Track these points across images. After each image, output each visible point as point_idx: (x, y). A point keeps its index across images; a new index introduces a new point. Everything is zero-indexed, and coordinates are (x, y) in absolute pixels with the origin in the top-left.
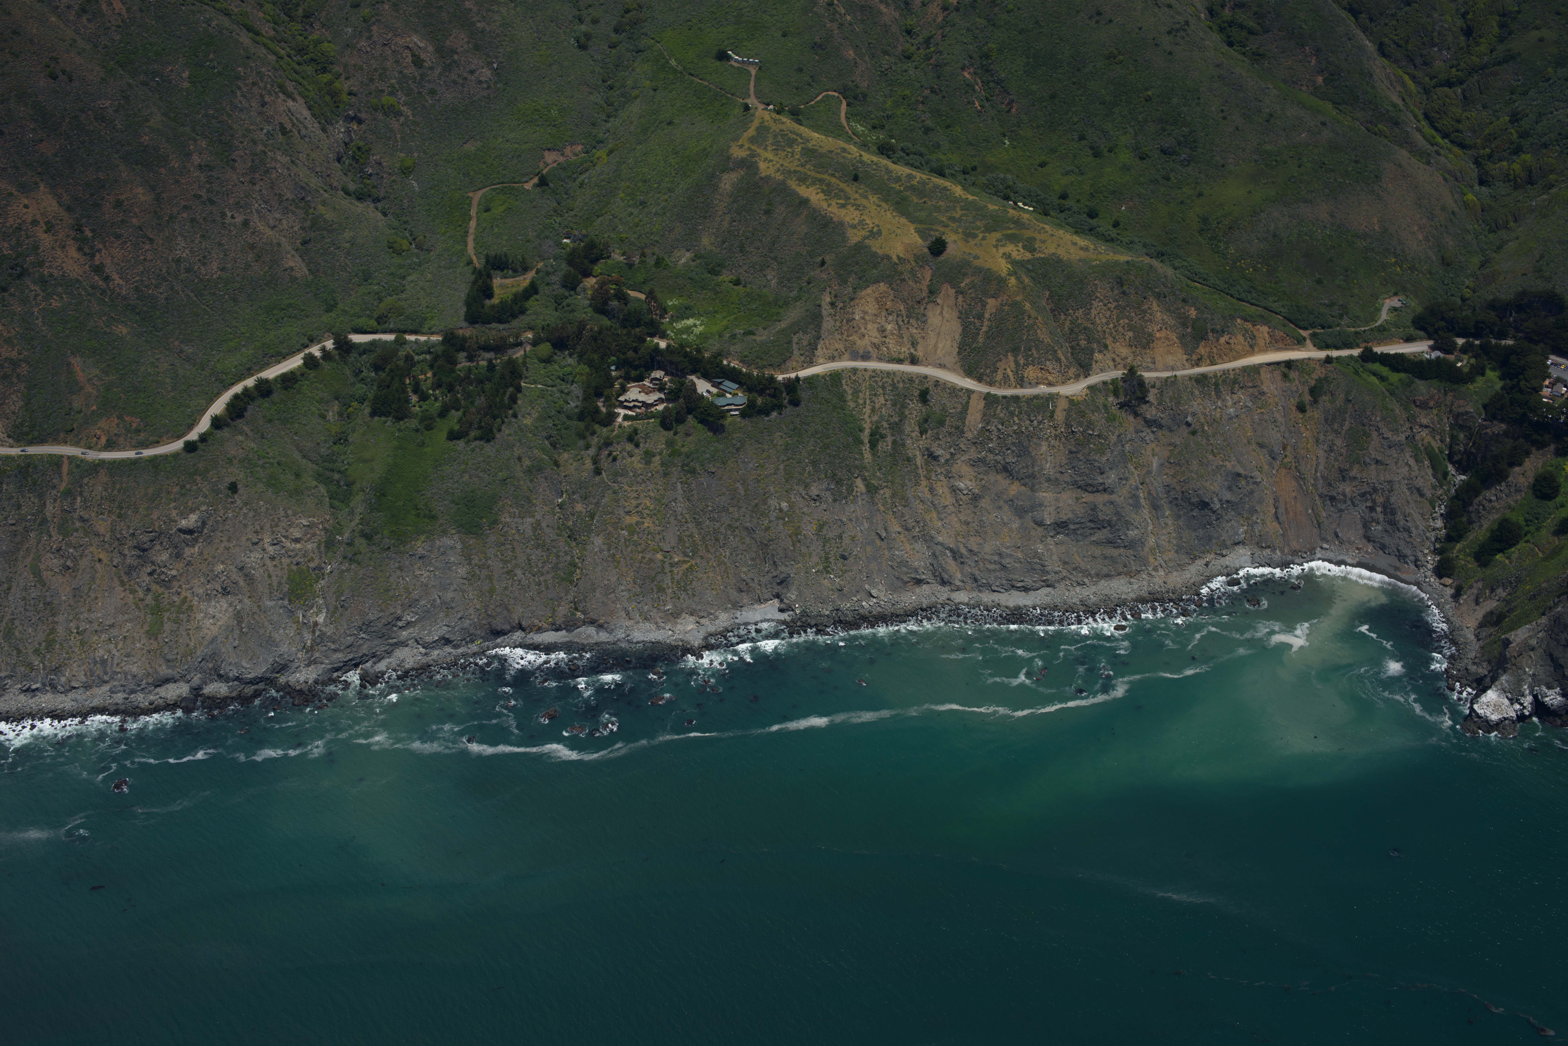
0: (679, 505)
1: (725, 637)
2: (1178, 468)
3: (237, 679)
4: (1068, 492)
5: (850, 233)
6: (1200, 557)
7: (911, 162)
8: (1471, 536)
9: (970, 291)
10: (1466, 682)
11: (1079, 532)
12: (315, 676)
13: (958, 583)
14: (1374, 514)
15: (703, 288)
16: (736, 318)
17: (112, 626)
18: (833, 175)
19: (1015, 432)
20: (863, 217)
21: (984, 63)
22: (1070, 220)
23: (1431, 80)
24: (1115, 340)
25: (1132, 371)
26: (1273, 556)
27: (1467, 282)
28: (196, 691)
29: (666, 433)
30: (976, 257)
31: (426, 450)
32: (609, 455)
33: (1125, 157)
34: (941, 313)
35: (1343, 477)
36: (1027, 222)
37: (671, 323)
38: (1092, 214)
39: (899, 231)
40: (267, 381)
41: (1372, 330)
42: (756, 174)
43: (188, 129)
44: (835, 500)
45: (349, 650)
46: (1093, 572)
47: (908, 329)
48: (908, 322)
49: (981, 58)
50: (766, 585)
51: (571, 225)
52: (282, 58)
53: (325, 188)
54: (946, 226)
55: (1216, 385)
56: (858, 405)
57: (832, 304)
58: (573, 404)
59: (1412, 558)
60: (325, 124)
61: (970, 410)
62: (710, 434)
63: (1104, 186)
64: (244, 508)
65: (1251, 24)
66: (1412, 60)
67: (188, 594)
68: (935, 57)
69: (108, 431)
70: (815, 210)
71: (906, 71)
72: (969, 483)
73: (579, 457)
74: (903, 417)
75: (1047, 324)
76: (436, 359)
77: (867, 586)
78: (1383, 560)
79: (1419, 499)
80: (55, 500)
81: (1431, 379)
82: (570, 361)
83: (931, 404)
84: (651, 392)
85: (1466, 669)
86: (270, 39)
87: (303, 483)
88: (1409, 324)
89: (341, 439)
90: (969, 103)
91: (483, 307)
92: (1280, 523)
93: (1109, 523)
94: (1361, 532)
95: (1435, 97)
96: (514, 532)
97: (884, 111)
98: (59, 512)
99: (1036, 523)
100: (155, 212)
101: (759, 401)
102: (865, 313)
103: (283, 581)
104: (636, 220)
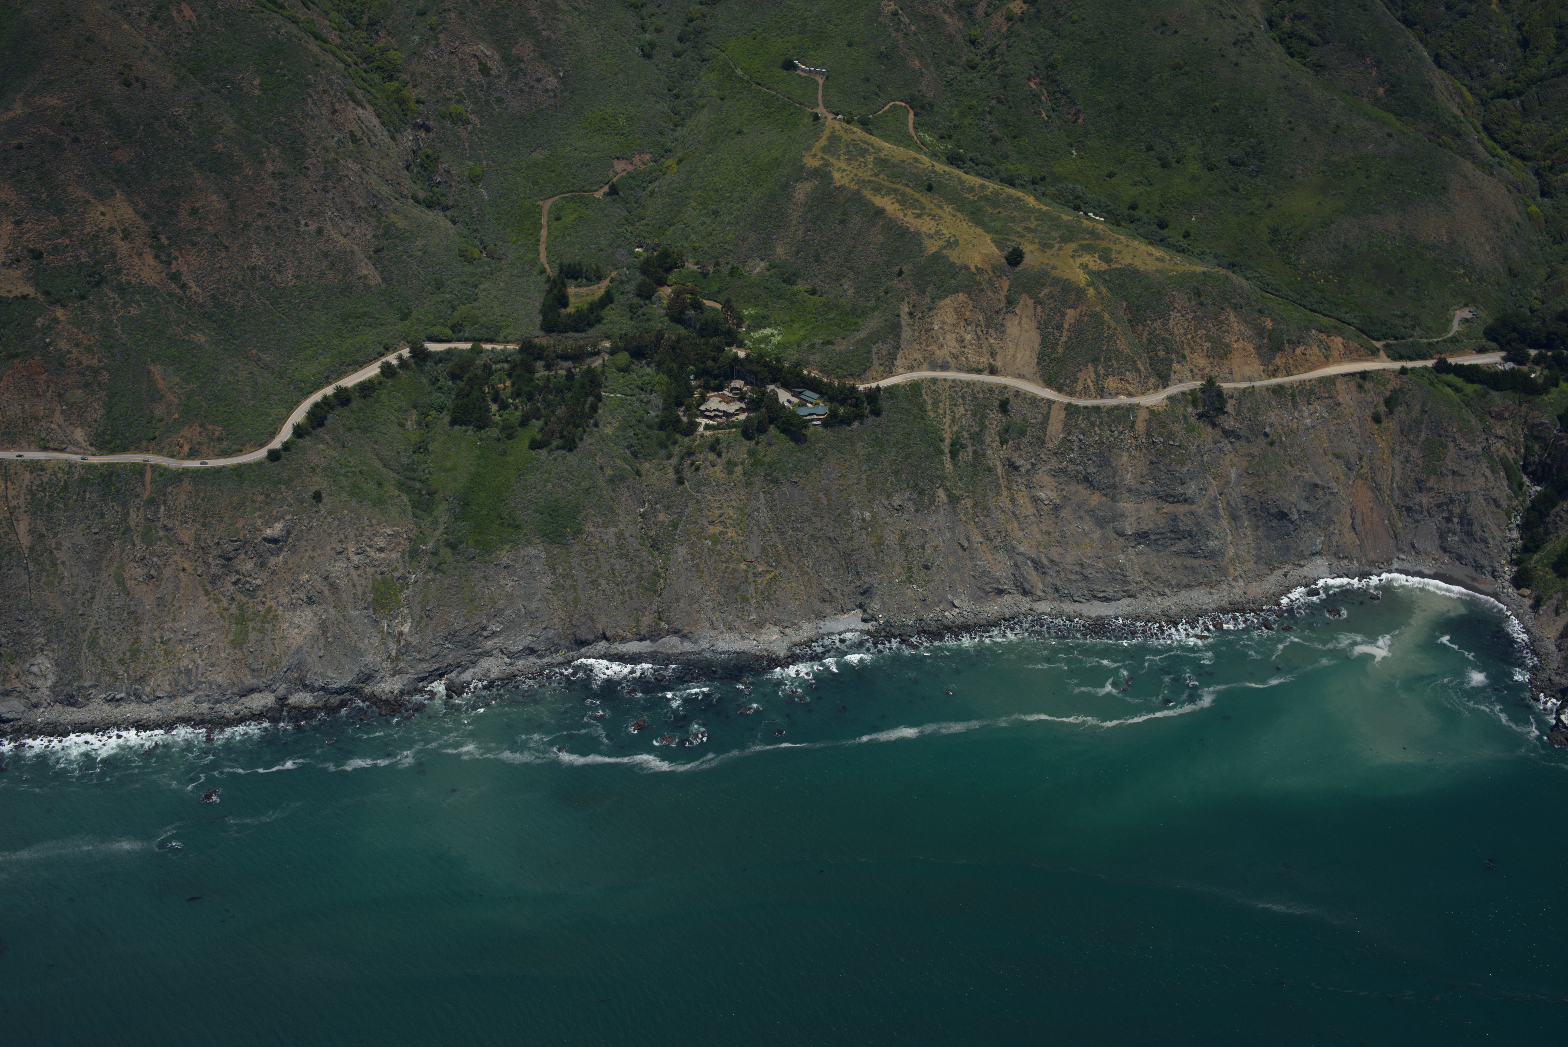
0: (762, 514)
1: (810, 647)
2: (1256, 478)
3: (323, 689)
4: (1149, 502)
5: (927, 243)
6: (1278, 568)
7: (981, 172)
8: (1549, 547)
9: (1049, 302)
10: (1550, 693)
11: (1160, 543)
12: (400, 686)
13: (1040, 593)
14: (1450, 525)
15: (779, 298)
16: (813, 328)
17: (196, 635)
18: (907, 185)
19: (1096, 442)
20: (939, 227)
21: (1050, 73)
22: (1141, 231)
23: (1488, 91)
24: (1193, 351)
25: (1210, 382)
26: (1351, 566)
27: (1535, 294)
28: (282, 701)
29: (747, 442)
30: (1054, 268)
31: (507, 459)
32: (692, 464)
33: (1194, 168)
34: (1020, 323)
35: (1420, 488)
36: (1102, 232)
37: (748, 331)
38: (1162, 225)
39: (975, 241)
40: (346, 389)
41: (1445, 341)
42: (831, 183)
43: (260, 137)
44: (917, 511)
45: (434, 660)
46: (1173, 583)
47: (987, 339)
48: (987, 332)
49: (1046, 68)
50: (849, 595)
51: (644, 234)
52: (349, 66)
53: (397, 196)
54: (1022, 236)
55: (1293, 395)
56: (938, 415)
57: (911, 314)
58: (653, 414)
59: (1490, 569)
60: (394, 132)
61: (1051, 421)
62: (792, 444)
63: (1174, 197)
64: (329, 517)
65: (1312, 35)
66: (1469, 72)
67: (273, 604)
68: (1001, 67)
69: (191, 440)
70: (891, 220)
71: (971, 81)
72: (1050, 493)
73: (661, 467)
74: (983, 428)
75: (1126, 334)
76: (514, 367)
77: (949, 597)
78: (1460, 571)
79: (1495, 510)
80: (139, 509)
81: (1506, 390)
82: (648, 370)
83: (1012, 414)
84: (731, 401)
85: (1550, 680)
86: (337, 47)
87: (386, 492)
88: (1481, 335)
89: (421, 448)
90: (1035, 113)
91: (559, 316)
92: (1356, 534)
93: (1190, 534)
94: (1437, 542)
95: (1494, 108)
96: (597, 541)
97: (951, 120)
98: (142, 521)
99: (1117, 533)
100: (230, 219)
101: (841, 411)
102: (944, 323)
103: (368, 590)
104: (710, 229)
